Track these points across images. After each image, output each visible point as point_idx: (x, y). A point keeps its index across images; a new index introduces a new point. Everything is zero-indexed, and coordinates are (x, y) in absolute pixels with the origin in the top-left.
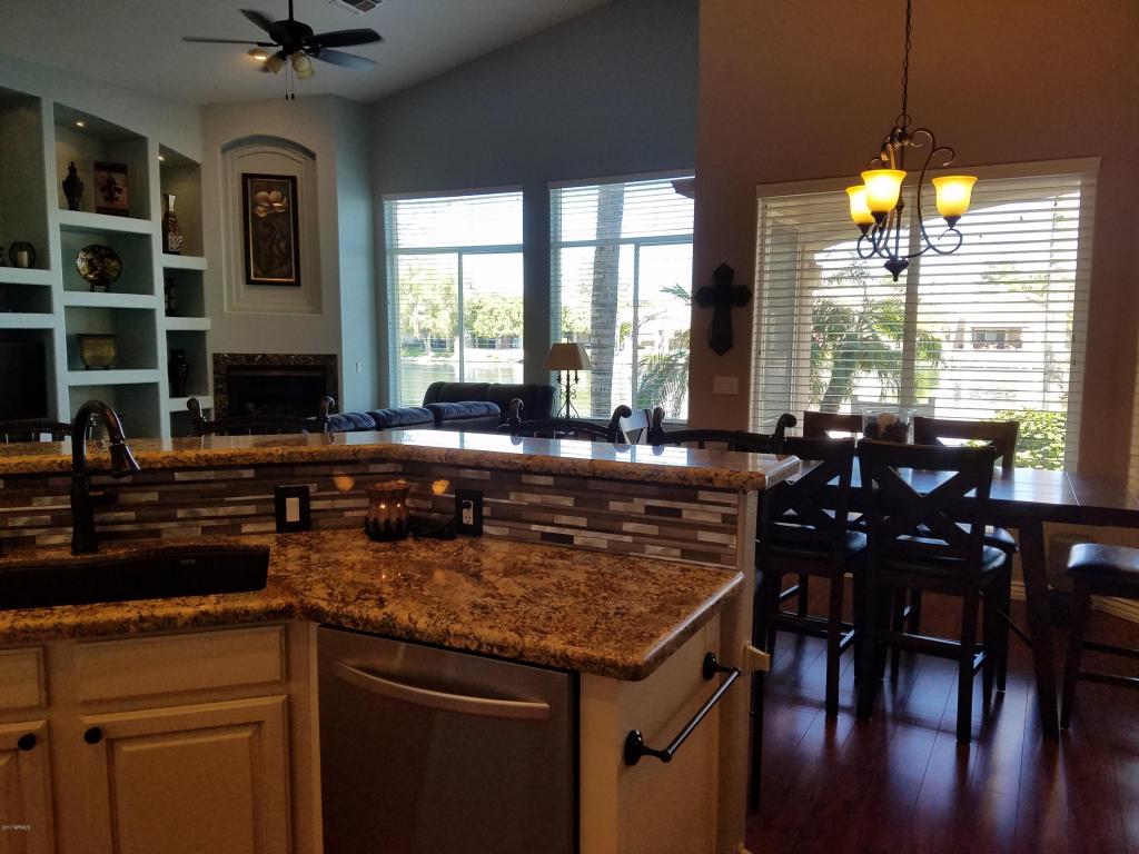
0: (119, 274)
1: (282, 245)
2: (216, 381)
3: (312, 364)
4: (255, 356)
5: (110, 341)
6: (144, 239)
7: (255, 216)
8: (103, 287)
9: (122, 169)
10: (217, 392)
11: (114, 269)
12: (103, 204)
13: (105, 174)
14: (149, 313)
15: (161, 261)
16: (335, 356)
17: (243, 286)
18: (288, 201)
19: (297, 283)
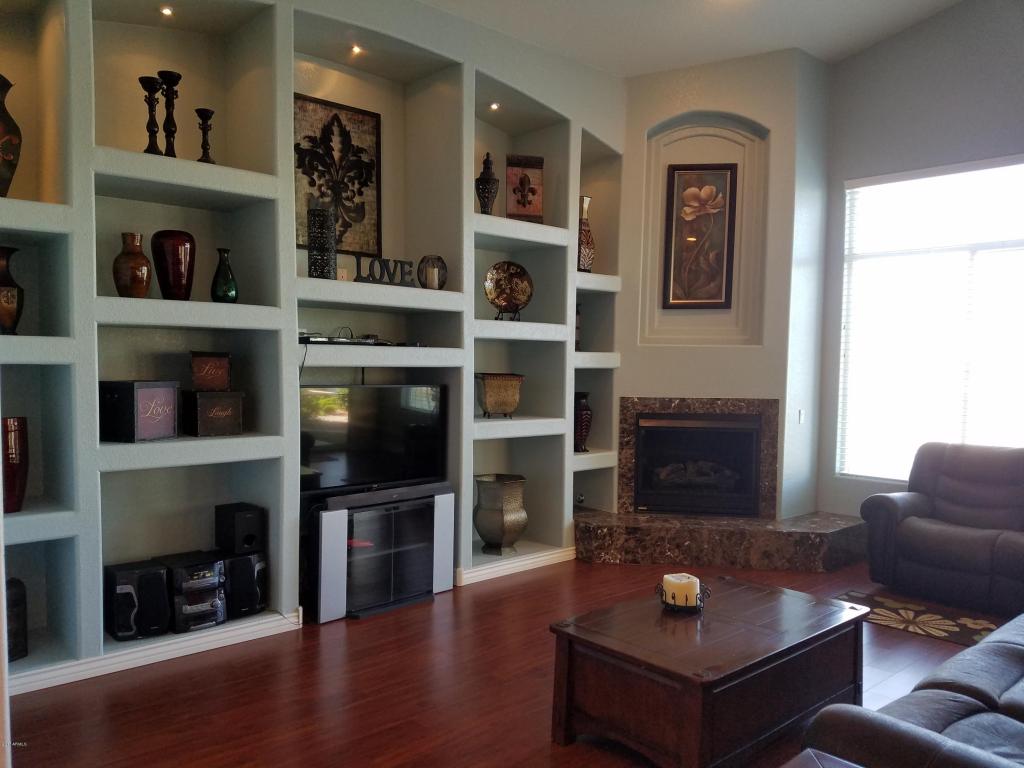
0: (530, 297)
1: (712, 256)
2: (623, 431)
3: (744, 412)
4: (671, 400)
5: (515, 383)
6: (560, 251)
7: (680, 219)
8: (511, 315)
9: (537, 163)
10: (622, 446)
11: (524, 292)
12: (513, 209)
13: (518, 171)
14: (558, 347)
15: (576, 281)
16: (776, 402)
17: (658, 312)
18: (724, 197)
19: (727, 305)
